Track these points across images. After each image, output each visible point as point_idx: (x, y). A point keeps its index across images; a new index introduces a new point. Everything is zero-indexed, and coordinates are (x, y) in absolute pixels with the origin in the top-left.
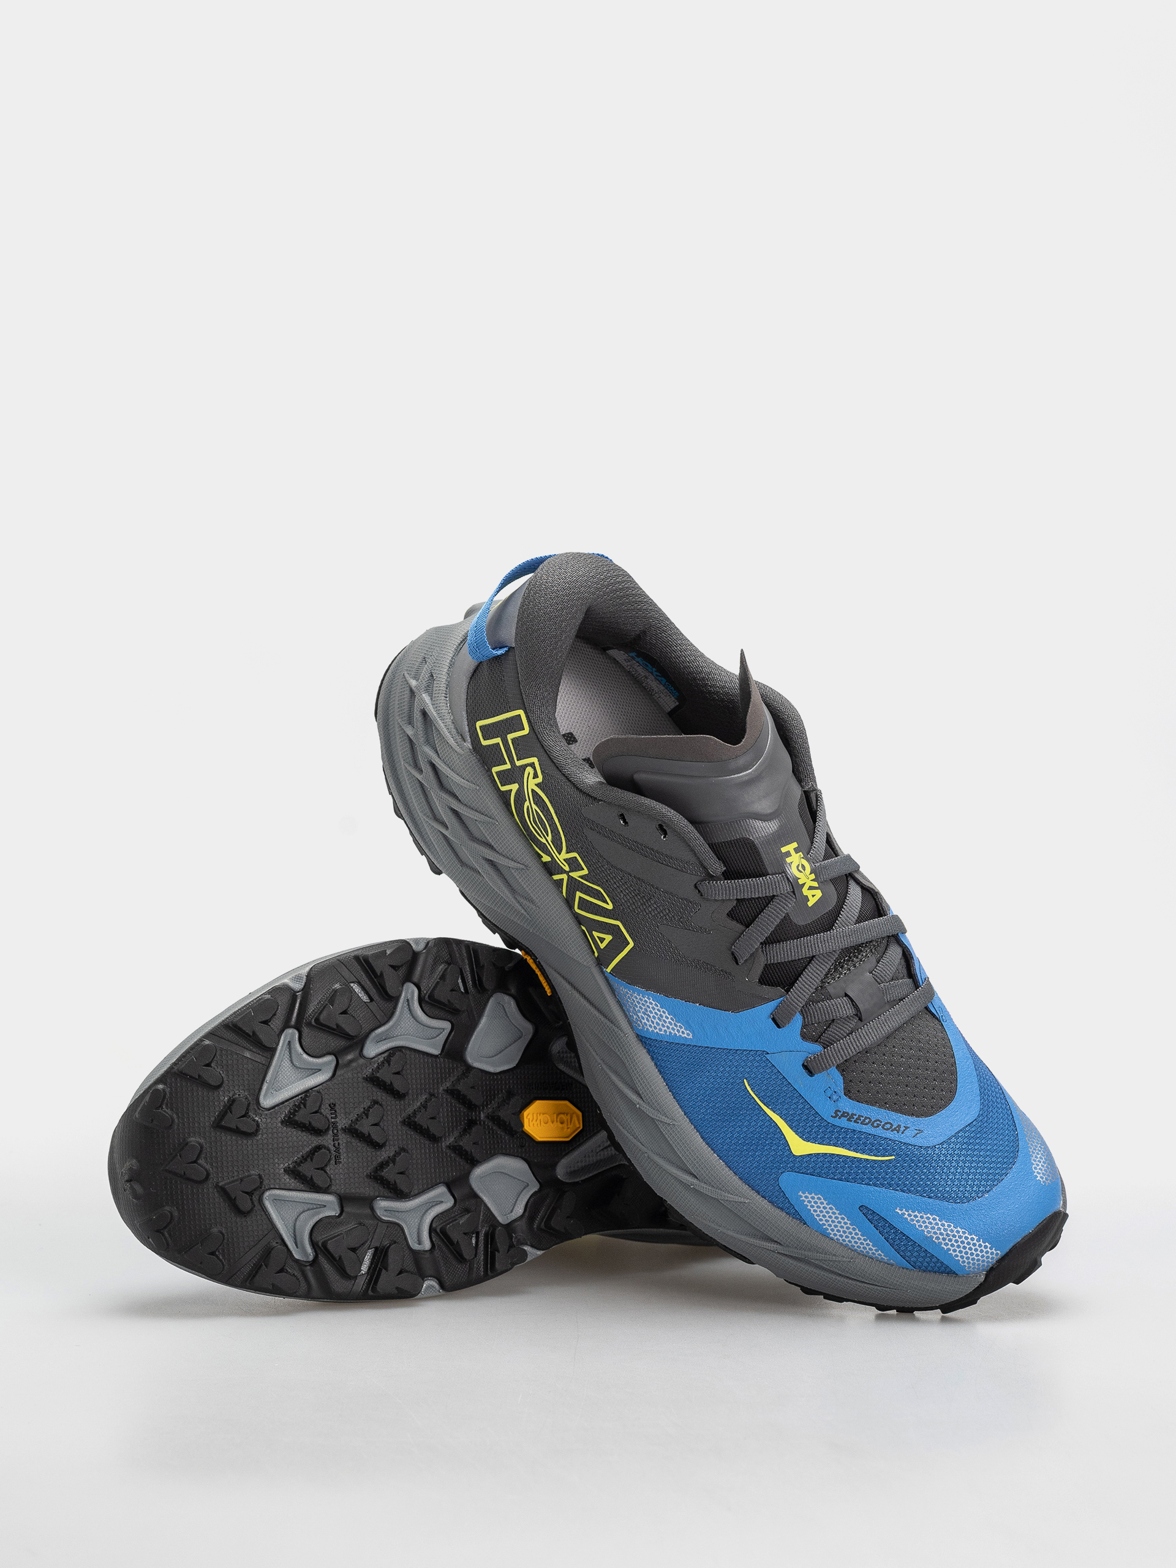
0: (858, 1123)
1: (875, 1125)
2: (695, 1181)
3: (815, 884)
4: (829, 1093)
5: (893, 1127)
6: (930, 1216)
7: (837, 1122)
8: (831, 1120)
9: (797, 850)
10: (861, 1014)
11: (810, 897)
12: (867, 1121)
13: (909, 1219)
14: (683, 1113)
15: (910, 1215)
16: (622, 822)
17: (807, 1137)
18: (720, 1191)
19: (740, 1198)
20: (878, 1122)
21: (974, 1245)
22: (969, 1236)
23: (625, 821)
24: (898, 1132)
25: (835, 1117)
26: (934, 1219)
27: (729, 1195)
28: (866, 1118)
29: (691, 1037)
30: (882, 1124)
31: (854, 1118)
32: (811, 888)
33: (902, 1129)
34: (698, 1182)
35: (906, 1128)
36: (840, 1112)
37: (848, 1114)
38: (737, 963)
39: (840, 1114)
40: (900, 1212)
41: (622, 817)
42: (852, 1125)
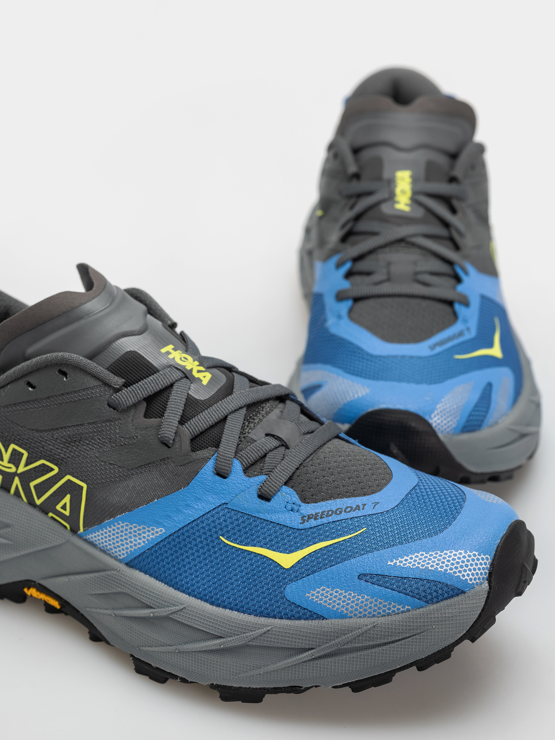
0: (324, 517)
1: (338, 512)
2: (222, 640)
3: (202, 368)
4: (289, 507)
5: (354, 509)
6: (418, 554)
7: (307, 525)
8: (301, 526)
9: (175, 349)
10: (285, 443)
11: (202, 378)
12: (330, 513)
13: (402, 565)
14: (188, 596)
15: (401, 562)
16: (30, 389)
17: (289, 550)
18: (244, 635)
19: (262, 630)
20: (340, 510)
21: (464, 557)
22: (456, 553)
23: (33, 387)
24: (359, 510)
25: (304, 523)
26: (422, 555)
27: (253, 633)
28: (328, 511)
29: (164, 531)
30: (343, 510)
31: (318, 516)
32: (199, 371)
33: (361, 507)
34: (225, 639)
35: (364, 505)
36: (306, 517)
37: (313, 515)
38: (169, 447)
39: (306, 518)
40: (392, 564)
41: (30, 384)
42: (319, 522)
